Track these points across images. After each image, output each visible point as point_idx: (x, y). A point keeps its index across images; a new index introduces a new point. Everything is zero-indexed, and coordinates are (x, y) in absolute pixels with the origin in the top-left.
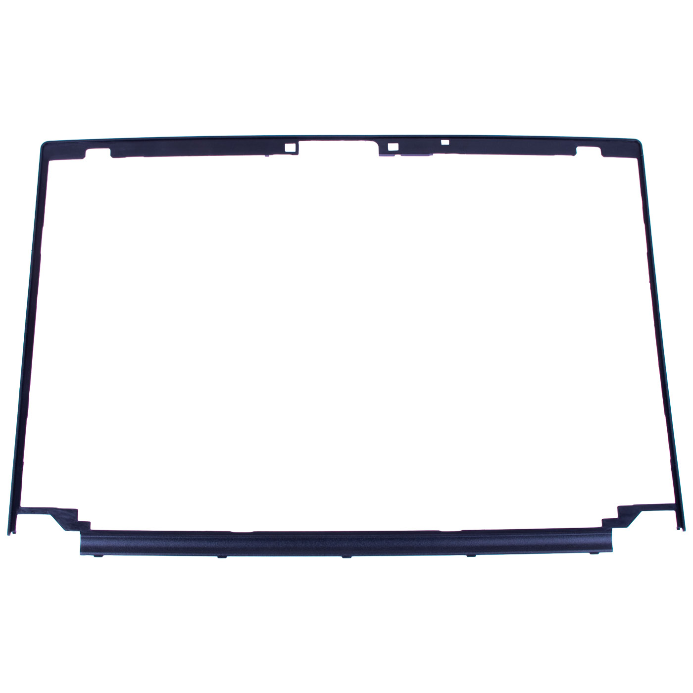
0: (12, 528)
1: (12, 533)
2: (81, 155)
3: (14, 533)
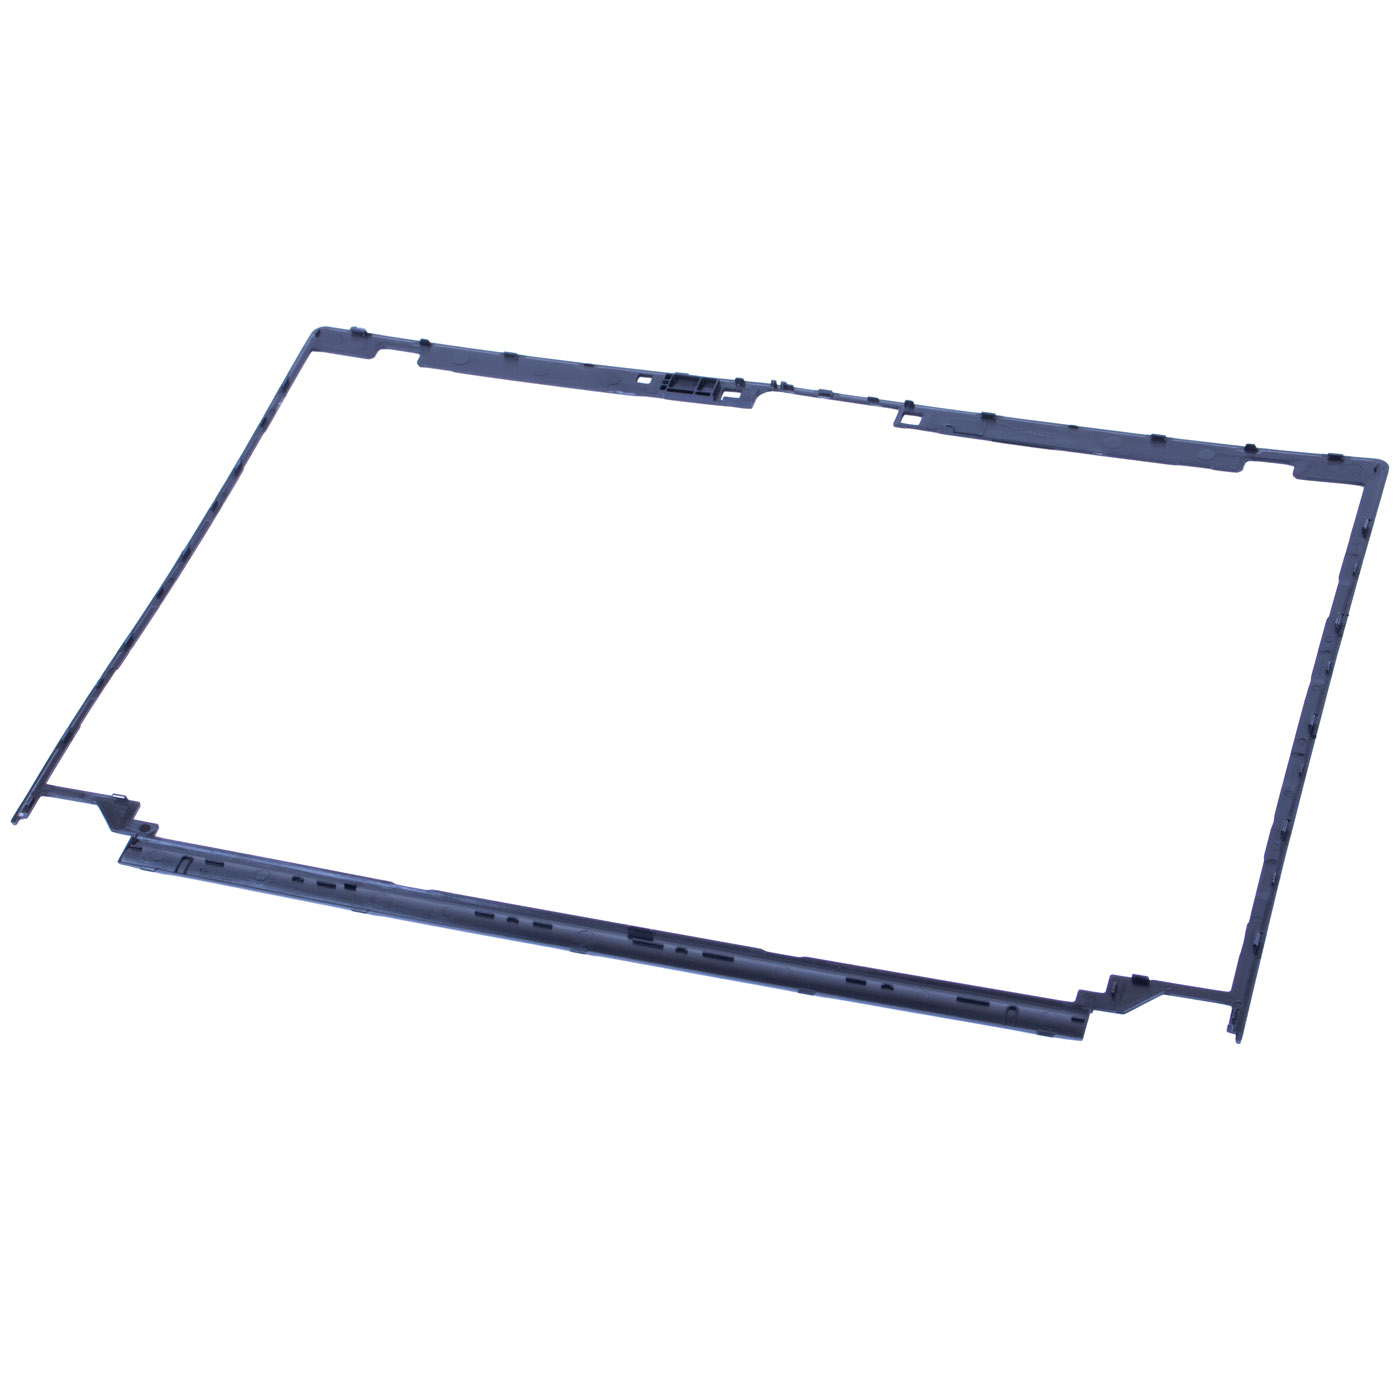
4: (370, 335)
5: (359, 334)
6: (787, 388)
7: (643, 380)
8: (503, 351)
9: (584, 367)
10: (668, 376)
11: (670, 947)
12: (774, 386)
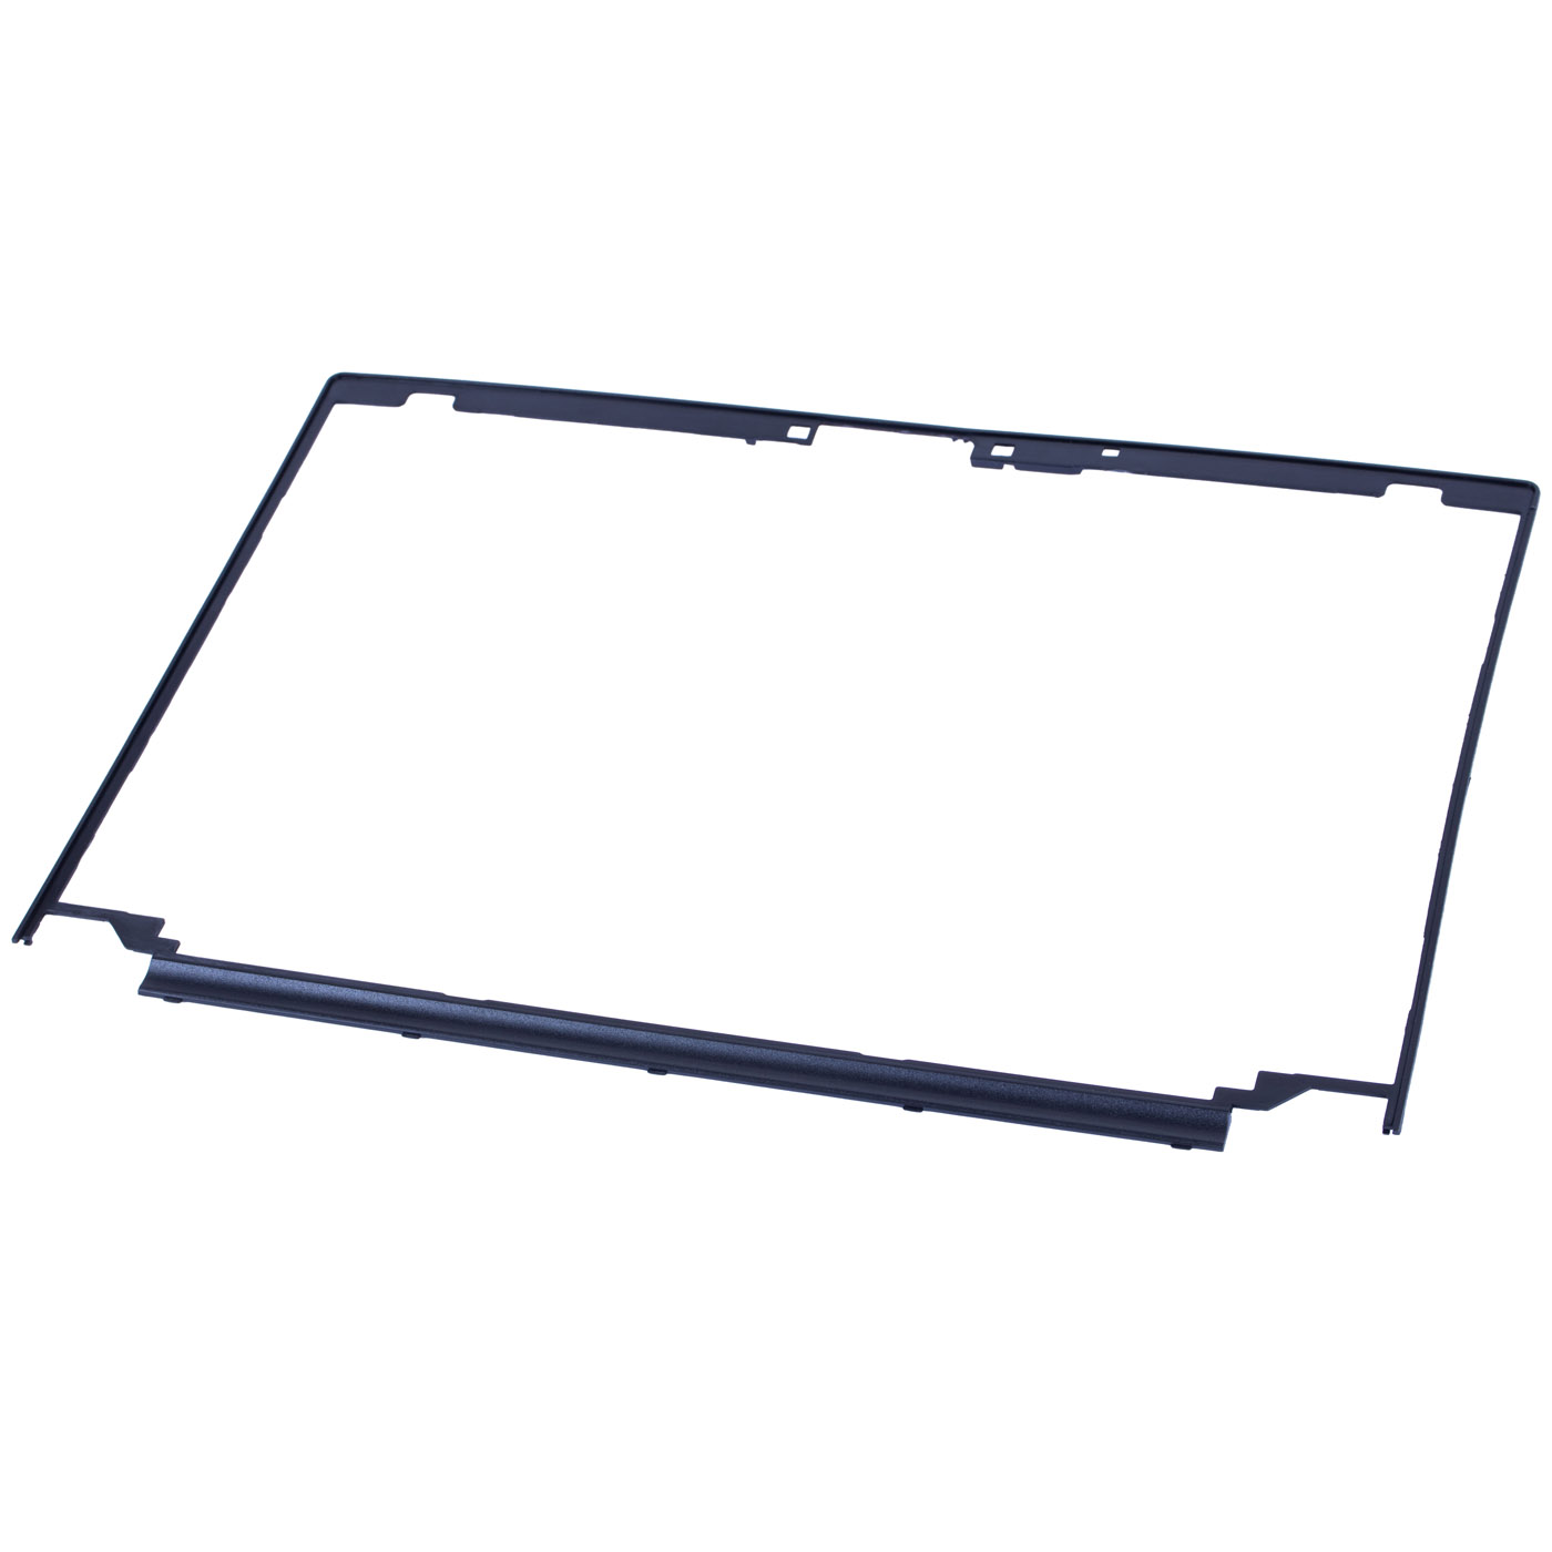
0: (26, 932)
1: (22, 941)
2: (400, 402)
3: (28, 943)
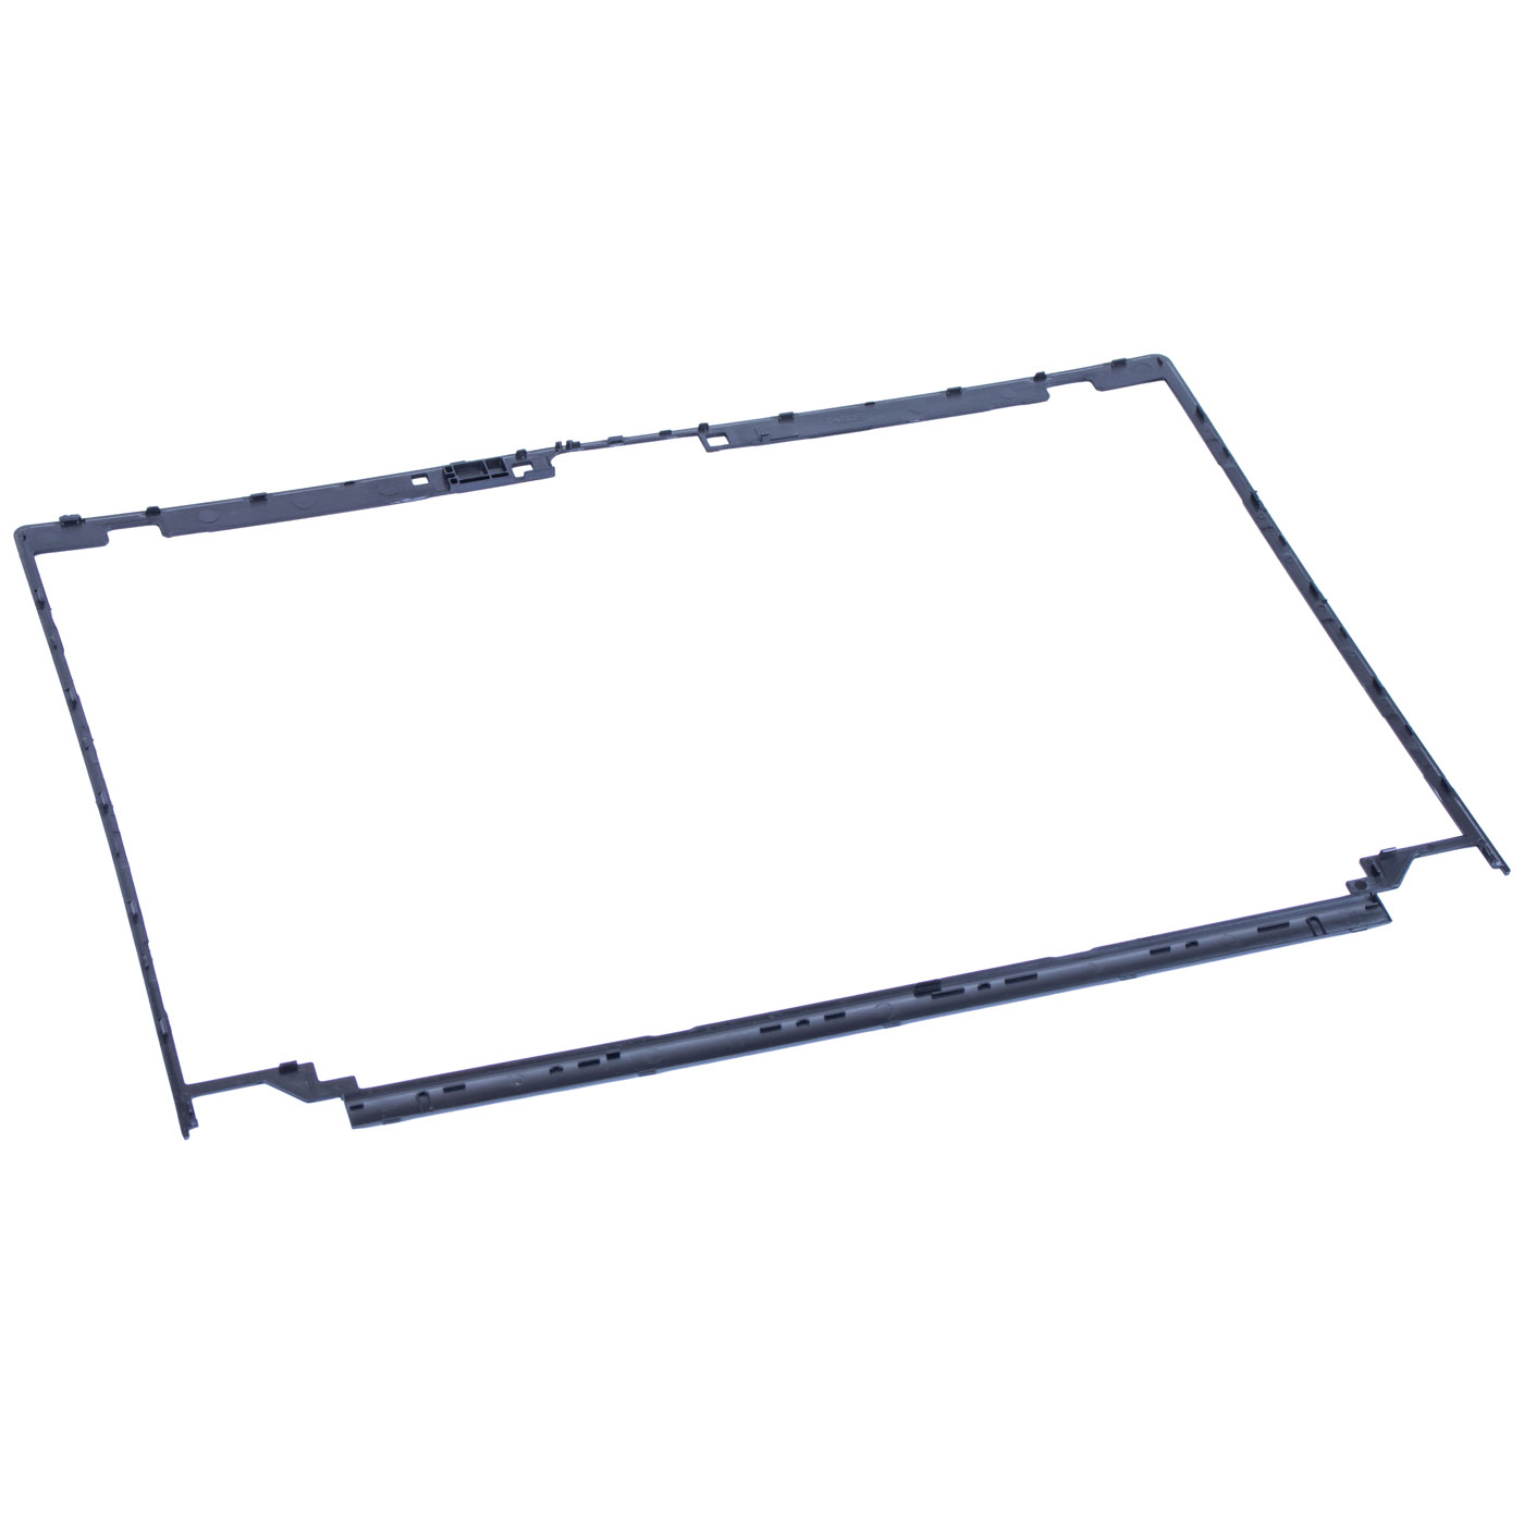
4: (84, 520)
5: (71, 523)
6: (573, 446)
7: (417, 482)
8: (248, 495)
9: (344, 488)
10: (448, 468)
11: (971, 988)
12: (559, 449)
